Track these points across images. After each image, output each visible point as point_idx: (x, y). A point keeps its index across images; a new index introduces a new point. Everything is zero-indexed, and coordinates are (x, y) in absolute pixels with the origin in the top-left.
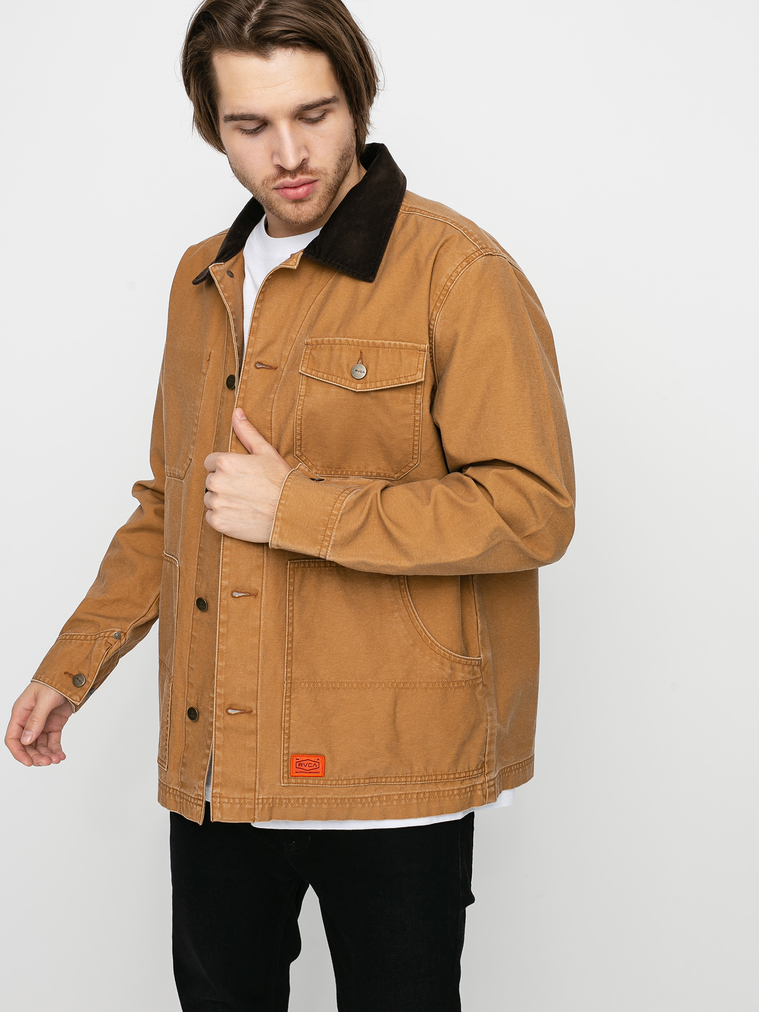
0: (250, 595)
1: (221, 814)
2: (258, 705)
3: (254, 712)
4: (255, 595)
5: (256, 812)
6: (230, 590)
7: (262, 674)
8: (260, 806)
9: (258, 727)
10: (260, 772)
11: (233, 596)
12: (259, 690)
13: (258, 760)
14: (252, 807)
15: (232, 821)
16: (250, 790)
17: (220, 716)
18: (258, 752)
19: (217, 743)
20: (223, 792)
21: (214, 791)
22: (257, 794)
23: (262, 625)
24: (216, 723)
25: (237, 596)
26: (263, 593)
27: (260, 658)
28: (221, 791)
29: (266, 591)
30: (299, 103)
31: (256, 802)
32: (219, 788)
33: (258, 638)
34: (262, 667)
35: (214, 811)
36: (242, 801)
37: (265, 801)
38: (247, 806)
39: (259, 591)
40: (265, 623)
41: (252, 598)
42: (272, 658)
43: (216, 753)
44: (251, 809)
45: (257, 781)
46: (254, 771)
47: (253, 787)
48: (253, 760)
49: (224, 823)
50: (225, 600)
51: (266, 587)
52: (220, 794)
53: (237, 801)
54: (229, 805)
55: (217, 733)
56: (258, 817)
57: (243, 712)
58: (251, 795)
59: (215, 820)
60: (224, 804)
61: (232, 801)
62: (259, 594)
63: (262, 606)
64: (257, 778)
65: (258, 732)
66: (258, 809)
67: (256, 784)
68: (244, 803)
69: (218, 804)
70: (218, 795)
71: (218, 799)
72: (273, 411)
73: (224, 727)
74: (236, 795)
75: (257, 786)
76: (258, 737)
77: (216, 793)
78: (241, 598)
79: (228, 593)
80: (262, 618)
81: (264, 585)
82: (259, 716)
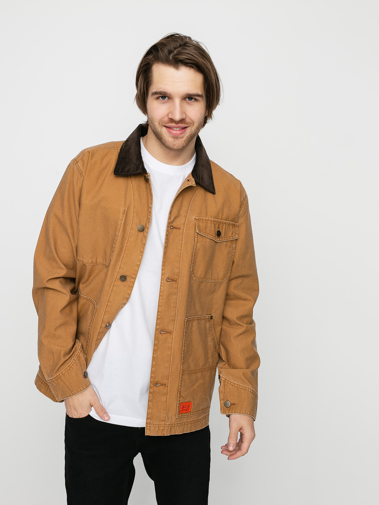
0: (168, 333)
1: (150, 432)
2: (169, 382)
3: (167, 385)
4: (170, 333)
5: (165, 431)
6: (160, 330)
7: (172, 368)
8: (167, 428)
9: (168, 392)
10: (167, 412)
11: (160, 333)
12: (170, 375)
13: (167, 407)
14: (163, 428)
15: (155, 435)
16: (163, 421)
17: (152, 387)
18: (167, 403)
19: (150, 399)
20: (151, 422)
21: (147, 421)
22: (166, 422)
23: (172, 346)
24: (150, 390)
25: (162, 333)
26: (174, 332)
27: (171, 361)
28: (150, 421)
29: (175, 331)
30: (187, 92)
31: (166, 426)
32: (150, 420)
33: (170, 352)
34: (172, 365)
35: (147, 430)
36: (159, 426)
37: (169, 425)
38: (161, 428)
39: (171, 331)
40: (174, 345)
41: (169, 334)
42: (176, 361)
43: (149, 404)
44: (163, 429)
45: (167, 416)
46: (165, 412)
47: (165, 419)
48: (165, 407)
49: (151, 436)
50: (157, 334)
51: (175, 329)
52: (150, 422)
53: (157, 426)
54: (154, 428)
55: (150, 394)
56: (166, 433)
57: (162, 385)
58: (163, 423)
59: (147, 435)
60: (151, 427)
61: (155, 426)
62: (172, 332)
63: (173, 338)
64: (167, 415)
65: (168, 394)
66: (166, 429)
67: (166, 418)
68: (160, 426)
69: (149, 427)
70: (149, 423)
71: (149, 425)
72: (182, 249)
73: (153, 392)
74: (157, 423)
75: (166, 419)
76: (168, 396)
77: (148, 422)
78: (164, 334)
79: (159, 332)
80: (173, 343)
81: (174, 328)
82: (169, 386)
